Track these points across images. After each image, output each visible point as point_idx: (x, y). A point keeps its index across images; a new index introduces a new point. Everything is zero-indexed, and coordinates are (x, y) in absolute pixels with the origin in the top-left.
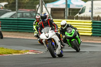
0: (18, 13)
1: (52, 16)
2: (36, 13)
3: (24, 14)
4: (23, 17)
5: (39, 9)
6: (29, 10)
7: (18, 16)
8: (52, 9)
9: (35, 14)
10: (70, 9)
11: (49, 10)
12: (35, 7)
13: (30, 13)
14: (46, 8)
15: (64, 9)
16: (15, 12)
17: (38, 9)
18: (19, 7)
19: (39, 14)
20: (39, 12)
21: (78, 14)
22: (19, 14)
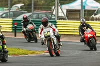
0: (33, 14)
1: (67, 17)
2: (52, 14)
3: (40, 15)
4: (38, 18)
5: (55, 10)
6: (45, 12)
7: (34, 18)
8: (67, 10)
9: (50, 15)
10: (85, 11)
11: (65, 11)
12: (51, 8)
13: (46, 14)
14: (62, 10)
15: (79, 11)
16: (31, 14)
17: (53, 10)
18: (35, 9)
19: (54, 15)
20: (54, 13)
21: (93, 16)
22: (35, 16)
